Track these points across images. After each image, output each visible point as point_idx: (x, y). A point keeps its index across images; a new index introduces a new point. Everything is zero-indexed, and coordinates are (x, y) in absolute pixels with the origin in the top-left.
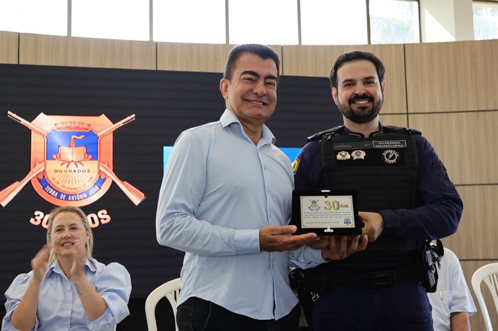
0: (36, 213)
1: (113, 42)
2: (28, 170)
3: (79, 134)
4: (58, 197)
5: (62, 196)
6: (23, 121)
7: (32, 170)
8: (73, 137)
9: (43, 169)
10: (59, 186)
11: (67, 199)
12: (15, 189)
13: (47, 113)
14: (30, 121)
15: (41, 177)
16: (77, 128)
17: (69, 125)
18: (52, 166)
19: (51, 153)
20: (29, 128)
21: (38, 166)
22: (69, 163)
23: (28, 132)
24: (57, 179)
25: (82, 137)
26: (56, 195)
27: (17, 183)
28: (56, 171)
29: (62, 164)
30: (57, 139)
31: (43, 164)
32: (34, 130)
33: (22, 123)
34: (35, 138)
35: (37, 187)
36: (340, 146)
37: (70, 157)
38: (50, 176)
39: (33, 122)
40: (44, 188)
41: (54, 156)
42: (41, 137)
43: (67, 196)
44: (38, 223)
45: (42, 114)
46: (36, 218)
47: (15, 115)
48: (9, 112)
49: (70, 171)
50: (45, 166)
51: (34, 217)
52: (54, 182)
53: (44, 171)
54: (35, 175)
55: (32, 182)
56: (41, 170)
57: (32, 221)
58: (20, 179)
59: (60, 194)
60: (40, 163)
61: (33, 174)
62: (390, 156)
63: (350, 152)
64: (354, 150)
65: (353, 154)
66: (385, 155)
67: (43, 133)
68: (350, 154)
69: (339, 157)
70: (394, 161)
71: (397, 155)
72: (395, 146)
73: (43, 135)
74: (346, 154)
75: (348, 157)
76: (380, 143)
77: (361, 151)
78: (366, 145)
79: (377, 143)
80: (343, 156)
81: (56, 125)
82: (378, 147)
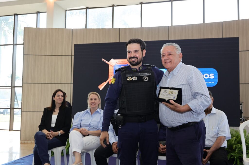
6: (107, 62)
7: (109, 78)
8: (121, 67)
12: (104, 84)
21: (111, 77)
23: (108, 65)
27: (104, 83)
32: (110, 65)
33: (106, 62)
36: (128, 75)
47: (104, 60)
48: (102, 59)
54: (110, 80)
58: (106, 81)
61: (109, 79)
62: (146, 79)
63: (132, 77)
64: (133, 77)
65: (133, 78)
66: (144, 78)
67: (113, 65)
68: (132, 78)
69: (128, 79)
70: (147, 80)
71: (148, 78)
72: (147, 75)
73: (113, 66)
74: (130, 78)
75: (131, 79)
76: (142, 74)
77: (136, 77)
78: (137, 75)
79: (141, 74)
80: (129, 79)
81: (116, 62)
82: (141, 75)
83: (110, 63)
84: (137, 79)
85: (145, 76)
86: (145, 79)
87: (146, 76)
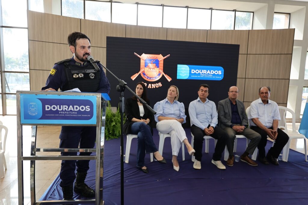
1: (154, 28)
2: (139, 70)
4: (148, 78)
5: (149, 78)
8: (152, 61)
10: (148, 75)
12: (136, 75)
13: (145, 53)
14: (140, 56)
15: (143, 72)
16: (151, 58)
18: (146, 69)
19: (146, 66)
21: (142, 69)
23: (140, 59)
24: (148, 73)
28: (147, 71)
29: (148, 69)
30: (148, 62)
33: (138, 56)
35: (142, 76)
37: (151, 67)
38: (146, 73)
39: (141, 56)
40: (144, 75)
42: (143, 61)
43: (150, 78)
45: (144, 54)
47: (136, 54)
50: (144, 69)
52: (147, 74)
56: (143, 70)
59: (148, 77)
61: (141, 71)
70: (93, 77)
71: (94, 75)
76: (88, 70)
79: (87, 71)
81: (147, 57)
86: (91, 76)
87: (92, 73)
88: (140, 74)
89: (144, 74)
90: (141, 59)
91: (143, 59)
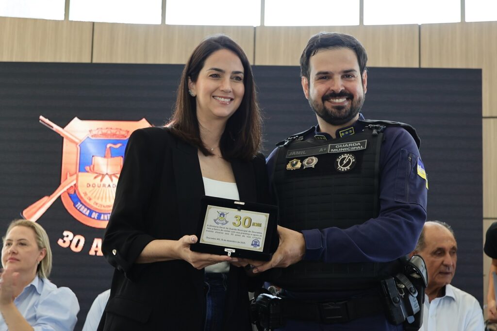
0: (65, 233)
3: (115, 142)
4: (90, 216)
5: (95, 215)
6: (56, 128)
7: (63, 184)
8: (109, 146)
9: (75, 182)
10: (91, 203)
11: (99, 218)
12: (44, 204)
13: (82, 118)
14: (63, 127)
15: (72, 192)
16: (114, 135)
17: (105, 131)
18: (85, 179)
19: (84, 165)
20: (61, 135)
21: (69, 179)
22: (103, 176)
24: (89, 195)
25: (119, 145)
26: (88, 213)
27: (45, 199)
28: (89, 185)
29: (95, 178)
30: (92, 148)
31: (75, 177)
32: (67, 138)
33: (54, 129)
34: (67, 147)
35: (68, 204)
36: (294, 153)
37: (104, 171)
39: (67, 128)
40: (74, 205)
41: (88, 168)
42: (73, 145)
43: (100, 215)
44: (66, 245)
45: (76, 119)
46: (65, 239)
47: (47, 121)
48: (41, 117)
49: (104, 185)
50: (77, 179)
51: (62, 237)
52: (86, 199)
53: (75, 185)
54: (65, 189)
55: (62, 197)
56: (72, 184)
57: (60, 242)
58: (50, 193)
59: (91, 212)
60: (71, 175)
61: (63, 188)
62: (345, 162)
63: (302, 159)
64: (307, 157)
65: (305, 162)
66: (339, 160)
67: (77, 141)
68: (301, 162)
69: (289, 166)
70: (348, 167)
71: (352, 160)
72: (353, 149)
73: (77, 144)
74: (296, 163)
75: (299, 165)
76: (338, 146)
77: (314, 158)
78: (321, 150)
79: (333, 148)
80: (293, 165)
81: (90, 131)
82: (334, 151)
83: (67, 132)
84: (315, 165)
85: (343, 153)
86: (342, 163)
87: (347, 153)
88: (60, 197)
89: (75, 198)
90: (65, 140)
91: (72, 141)
